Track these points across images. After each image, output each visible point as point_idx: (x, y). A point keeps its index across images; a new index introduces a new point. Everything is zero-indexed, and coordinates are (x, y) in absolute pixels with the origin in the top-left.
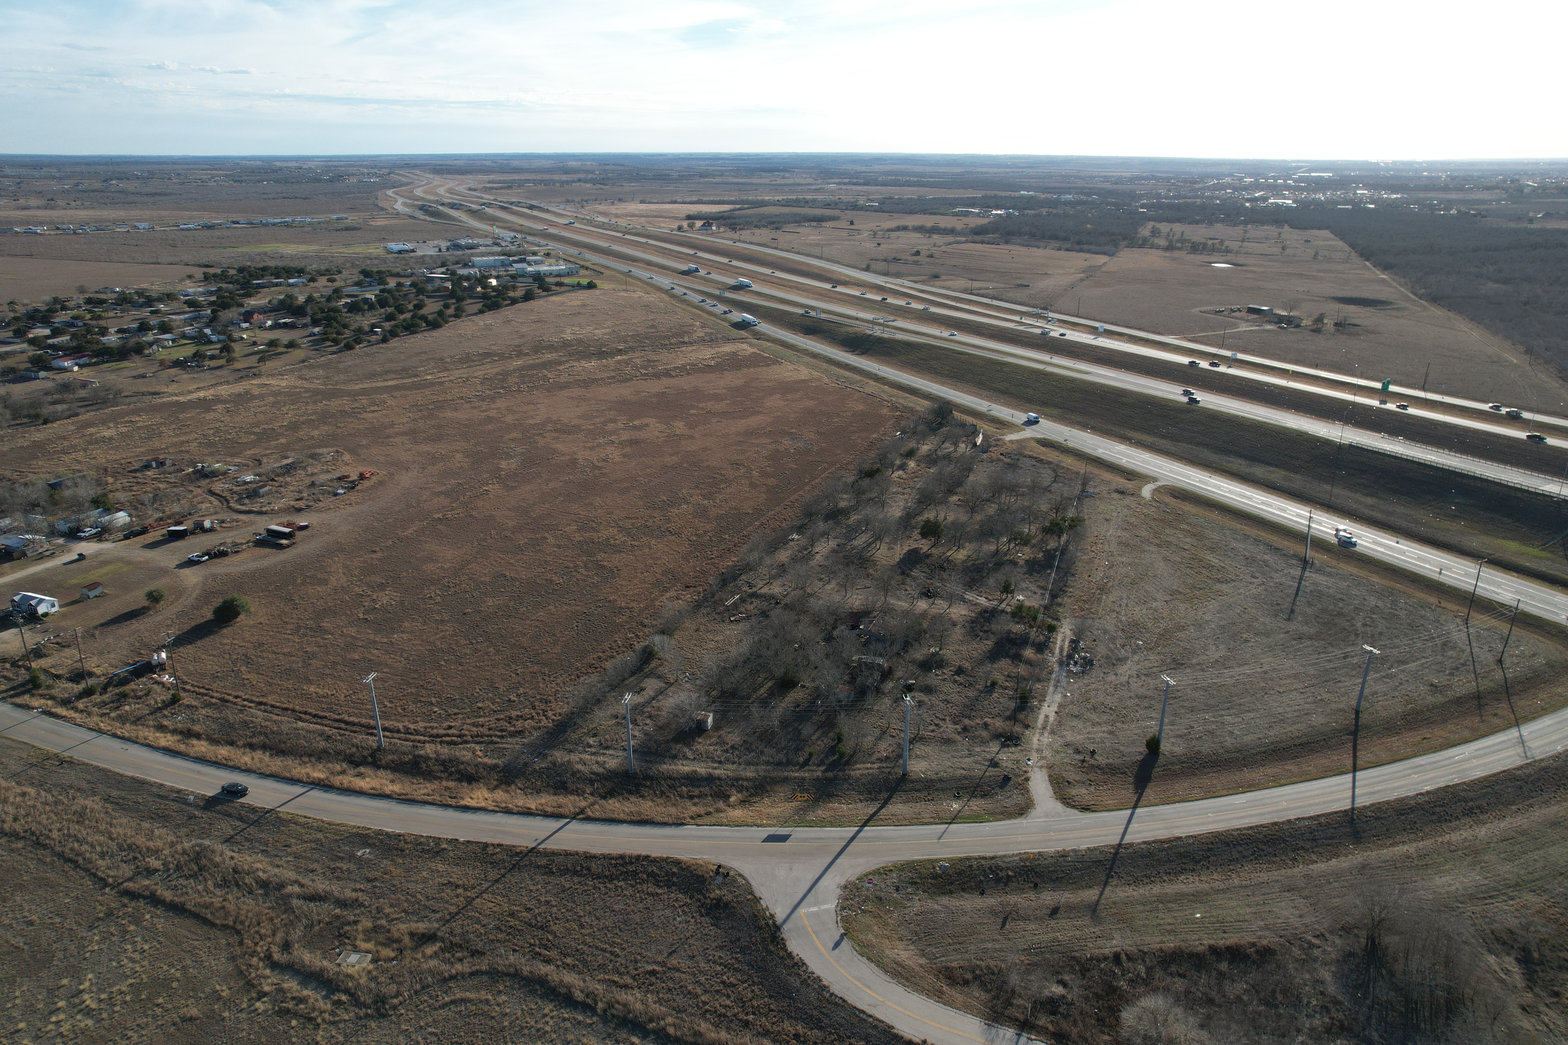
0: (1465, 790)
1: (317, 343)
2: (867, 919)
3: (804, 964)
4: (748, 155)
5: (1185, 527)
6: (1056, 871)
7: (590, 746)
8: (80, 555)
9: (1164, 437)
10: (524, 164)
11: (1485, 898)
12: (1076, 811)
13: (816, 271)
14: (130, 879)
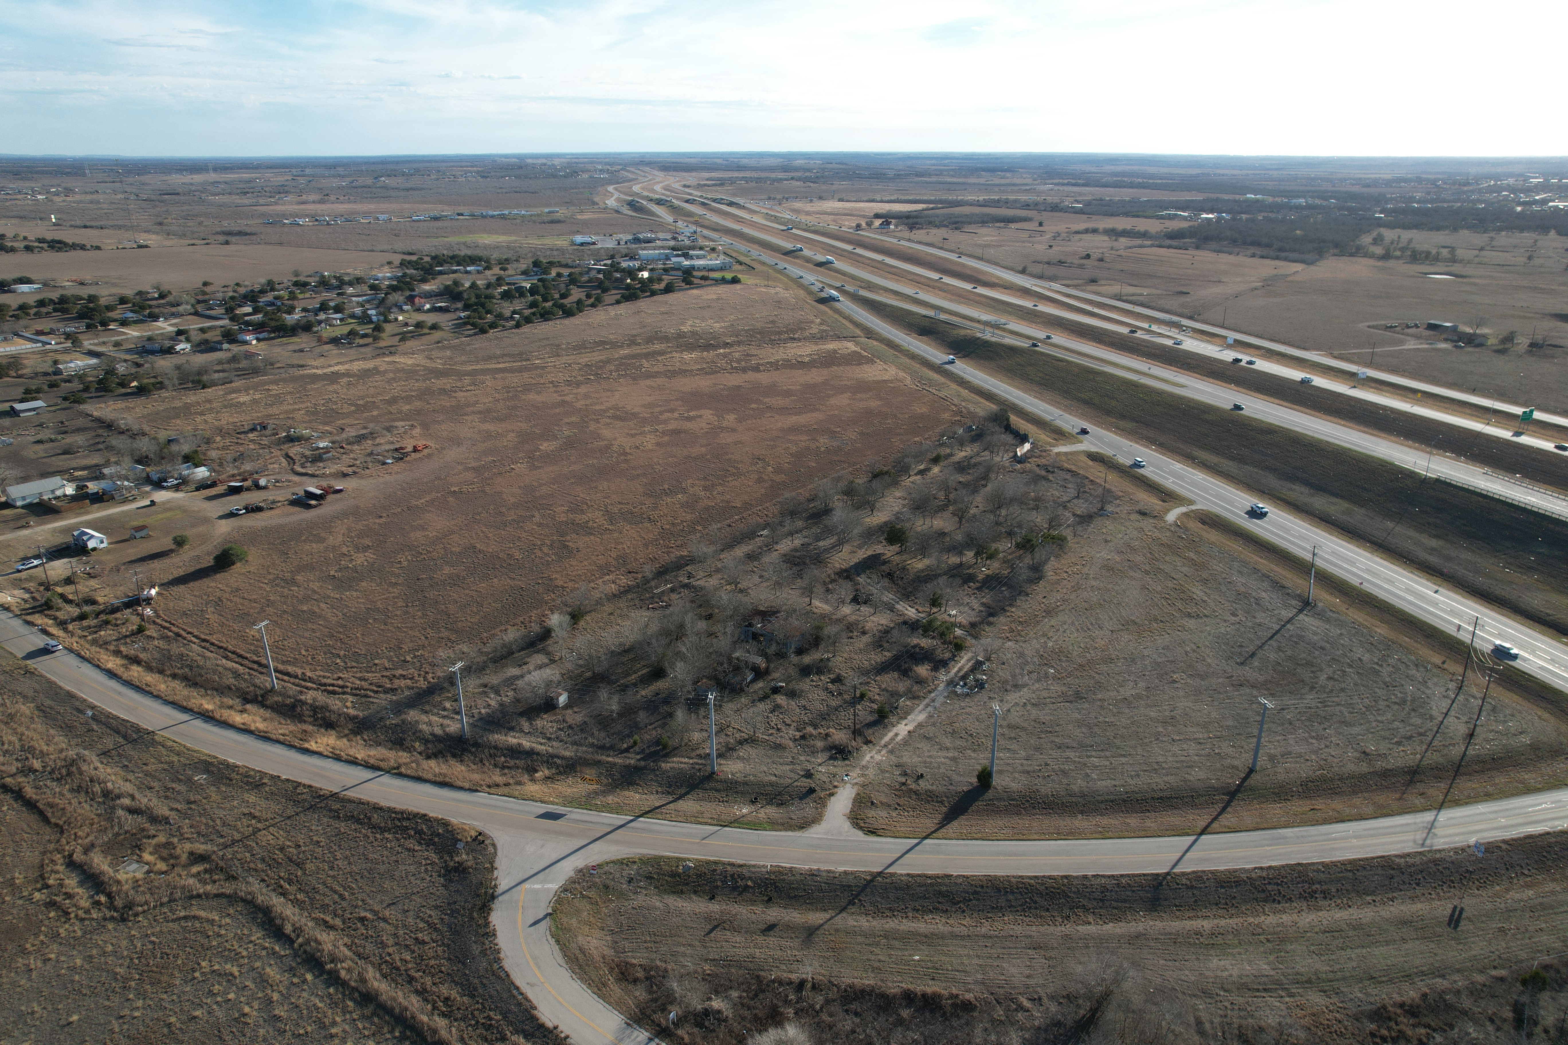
0: (1318, 871)
1: (460, 326)
2: (584, 905)
3: (495, 935)
4: (980, 154)
5: (1192, 555)
6: (797, 889)
7: (445, 709)
8: (152, 501)
9: (1232, 458)
10: (753, 163)
11: (1258, 990)
12: (860, 833)
13: (969, 272)
14: (12, 776)
